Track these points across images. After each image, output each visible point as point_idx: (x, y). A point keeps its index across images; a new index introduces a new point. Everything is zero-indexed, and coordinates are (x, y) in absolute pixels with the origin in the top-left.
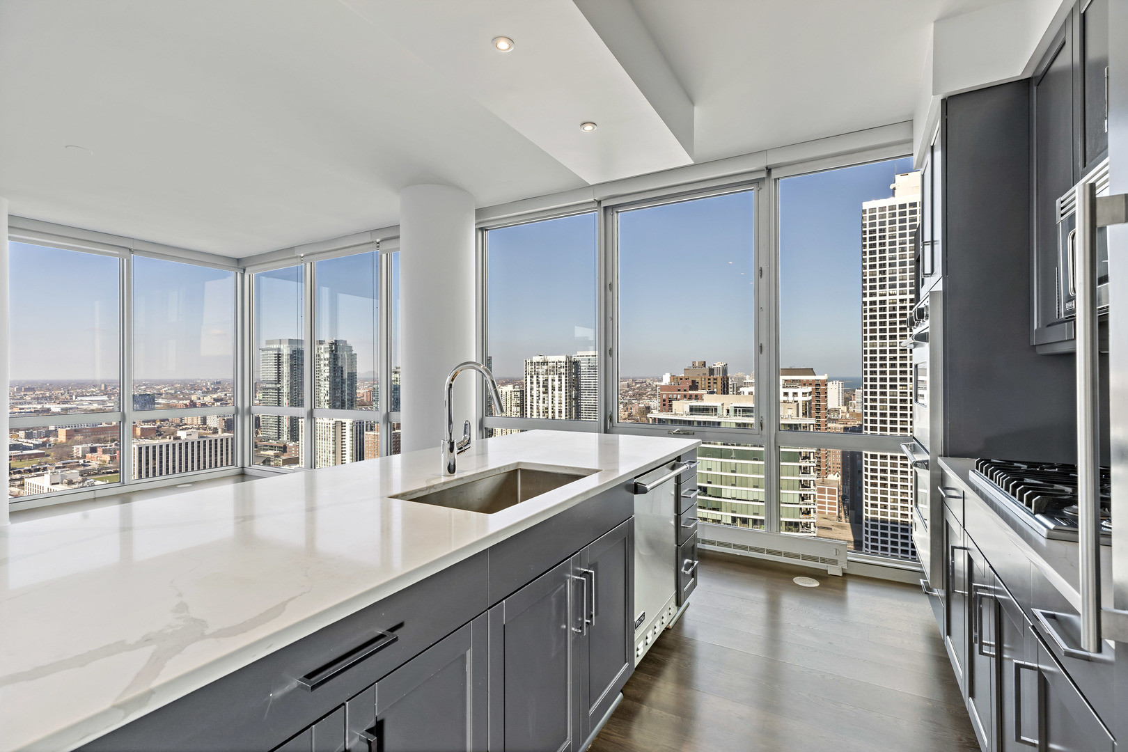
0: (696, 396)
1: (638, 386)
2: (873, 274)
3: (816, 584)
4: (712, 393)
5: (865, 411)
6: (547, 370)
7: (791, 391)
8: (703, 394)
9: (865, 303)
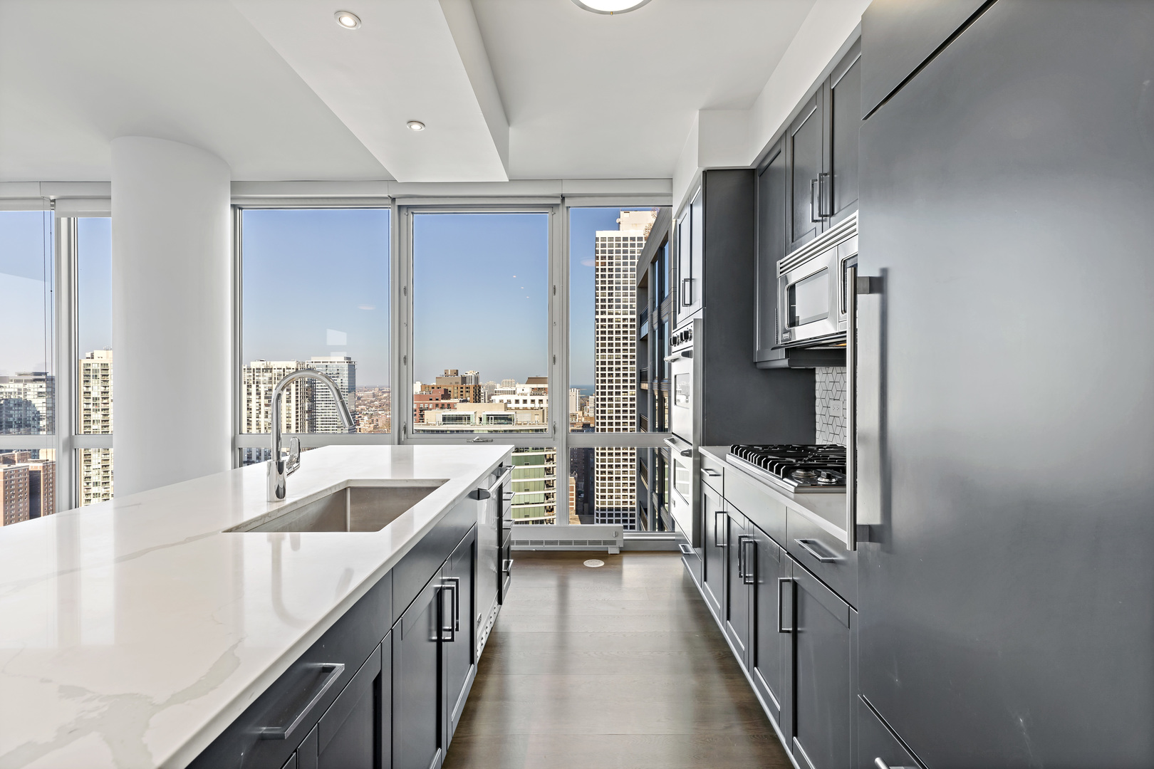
0: (449, 405)
1: (385, 395)
2: (603, 295)
3: (601, 564)
4: (466, 401)
5: (596, 415)
6: (271, 379)
7: (537, 398)
8: (456, 403)
9: (597, 320)
